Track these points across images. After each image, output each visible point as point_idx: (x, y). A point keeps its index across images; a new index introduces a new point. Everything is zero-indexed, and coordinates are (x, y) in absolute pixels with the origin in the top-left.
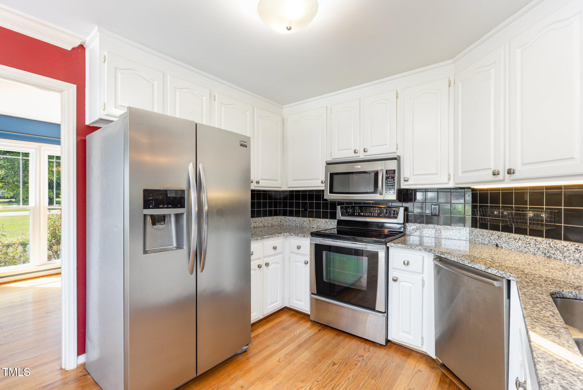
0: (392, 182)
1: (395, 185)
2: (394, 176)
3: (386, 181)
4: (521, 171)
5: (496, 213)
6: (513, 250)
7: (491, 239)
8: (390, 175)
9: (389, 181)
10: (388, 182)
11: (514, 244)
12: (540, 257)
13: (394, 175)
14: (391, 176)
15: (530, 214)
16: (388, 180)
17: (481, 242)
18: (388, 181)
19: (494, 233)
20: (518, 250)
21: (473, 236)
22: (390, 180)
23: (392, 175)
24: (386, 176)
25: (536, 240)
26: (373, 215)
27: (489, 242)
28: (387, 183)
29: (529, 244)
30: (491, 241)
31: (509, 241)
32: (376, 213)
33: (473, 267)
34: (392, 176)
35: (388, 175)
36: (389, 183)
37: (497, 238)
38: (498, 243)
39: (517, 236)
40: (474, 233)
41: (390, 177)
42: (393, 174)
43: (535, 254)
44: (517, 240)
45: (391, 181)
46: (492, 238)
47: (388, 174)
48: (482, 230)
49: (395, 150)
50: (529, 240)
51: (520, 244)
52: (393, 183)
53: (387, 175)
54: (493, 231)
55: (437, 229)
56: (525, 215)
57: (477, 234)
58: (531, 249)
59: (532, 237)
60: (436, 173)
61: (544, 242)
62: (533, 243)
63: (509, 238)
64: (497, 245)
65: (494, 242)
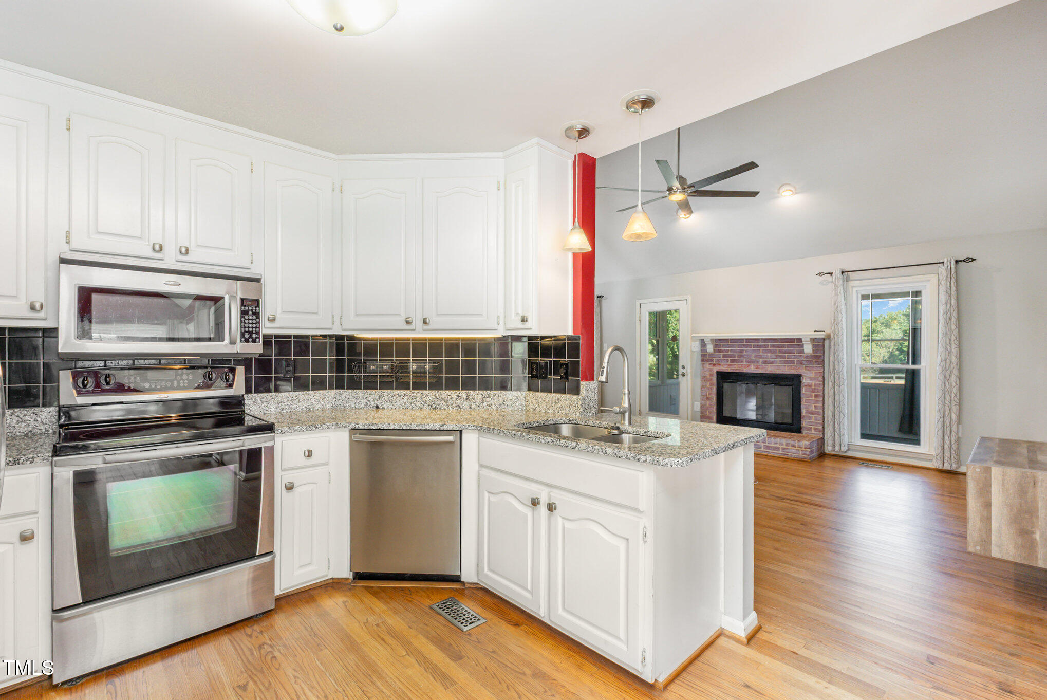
0: (254, 322)
1: (259, 326)
2: (257, 311)
3: (243, 319)
4: (435, 322)
5: (372, 367)
6: (397, 408)
7: (369, 401)
8: (250, 308)
9: (248, 319)
10: (247, 321)
11: (398, 401)
12: (427, 410)
13: (258, 309)
14: (252, 310)
15: (413, 367)
16: (246, 317)
17: (354, 406)
18: (245, 319)
19: (372, 393)
20: (403, 407)
21: (341, 401)
22: (250, 317)
23: (254, 309)
24: (241, 309)
25: (422, 393)
26: (175, 385)
27: (367, 405)
28: (245, 323)
29: (415, 398)
30: (369, 403)
31: (392, 399)
32: (184, 380)
33: (423, 428)
34: (254, 311)
35: (247, 308)
36: (248, 323)
37: (377, 397)
38: (378, 404)
39: (402, 392)
40: (343, 397)
41: (250, 313)
42: (256, 307)
43: (421, 408)
44: (402, 397)
45: (252, 320)
46: (370, 399)
47: (245, 306)
48: (355, 391)
49: (247, 264)
50: (415, 394)
51: (405, 401)
52: (256, 324)
53: (243, 308)
54: (371, 391)
55: (294, 398)
56: (407, 368)
57: (348, 397)
58: (418, 404)
59: (418, 391)
60: (316, 312)
61: (430, 395)
62: (420, 397)
63: (392, 396)
64: (377, 407)
65: (373, 403)
